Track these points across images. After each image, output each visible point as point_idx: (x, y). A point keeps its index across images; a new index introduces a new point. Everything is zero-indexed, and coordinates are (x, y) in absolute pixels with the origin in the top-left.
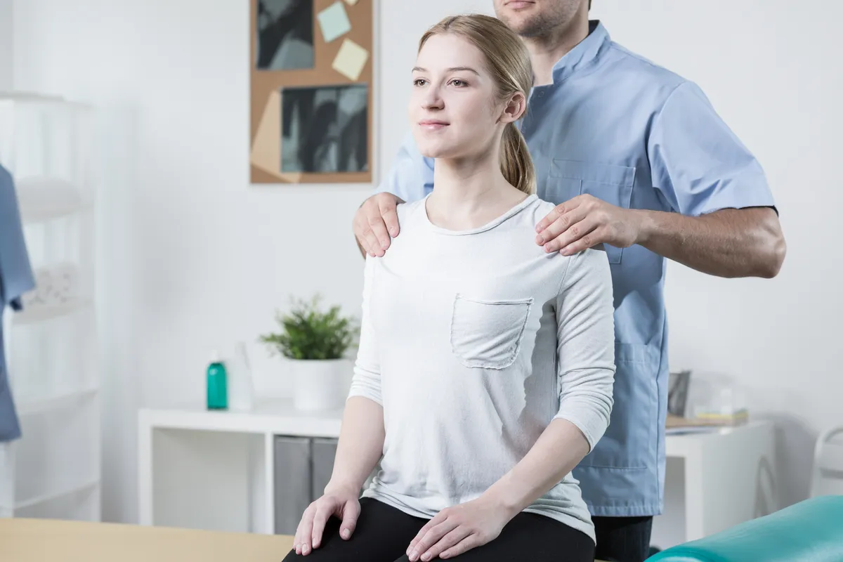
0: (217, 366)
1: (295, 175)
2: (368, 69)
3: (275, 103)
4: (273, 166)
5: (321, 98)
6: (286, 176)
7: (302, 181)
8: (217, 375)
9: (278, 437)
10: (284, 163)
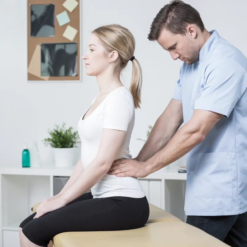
0: (26, 150)
1: (48, 77)
2: (78, 36)
3: (38, 49)
4: (38, 74)
5: (57, 48)
6: (42, 77)
7: (49, 80)
8: (26, 154)
9: (55, 177)
10: (42, 73)
